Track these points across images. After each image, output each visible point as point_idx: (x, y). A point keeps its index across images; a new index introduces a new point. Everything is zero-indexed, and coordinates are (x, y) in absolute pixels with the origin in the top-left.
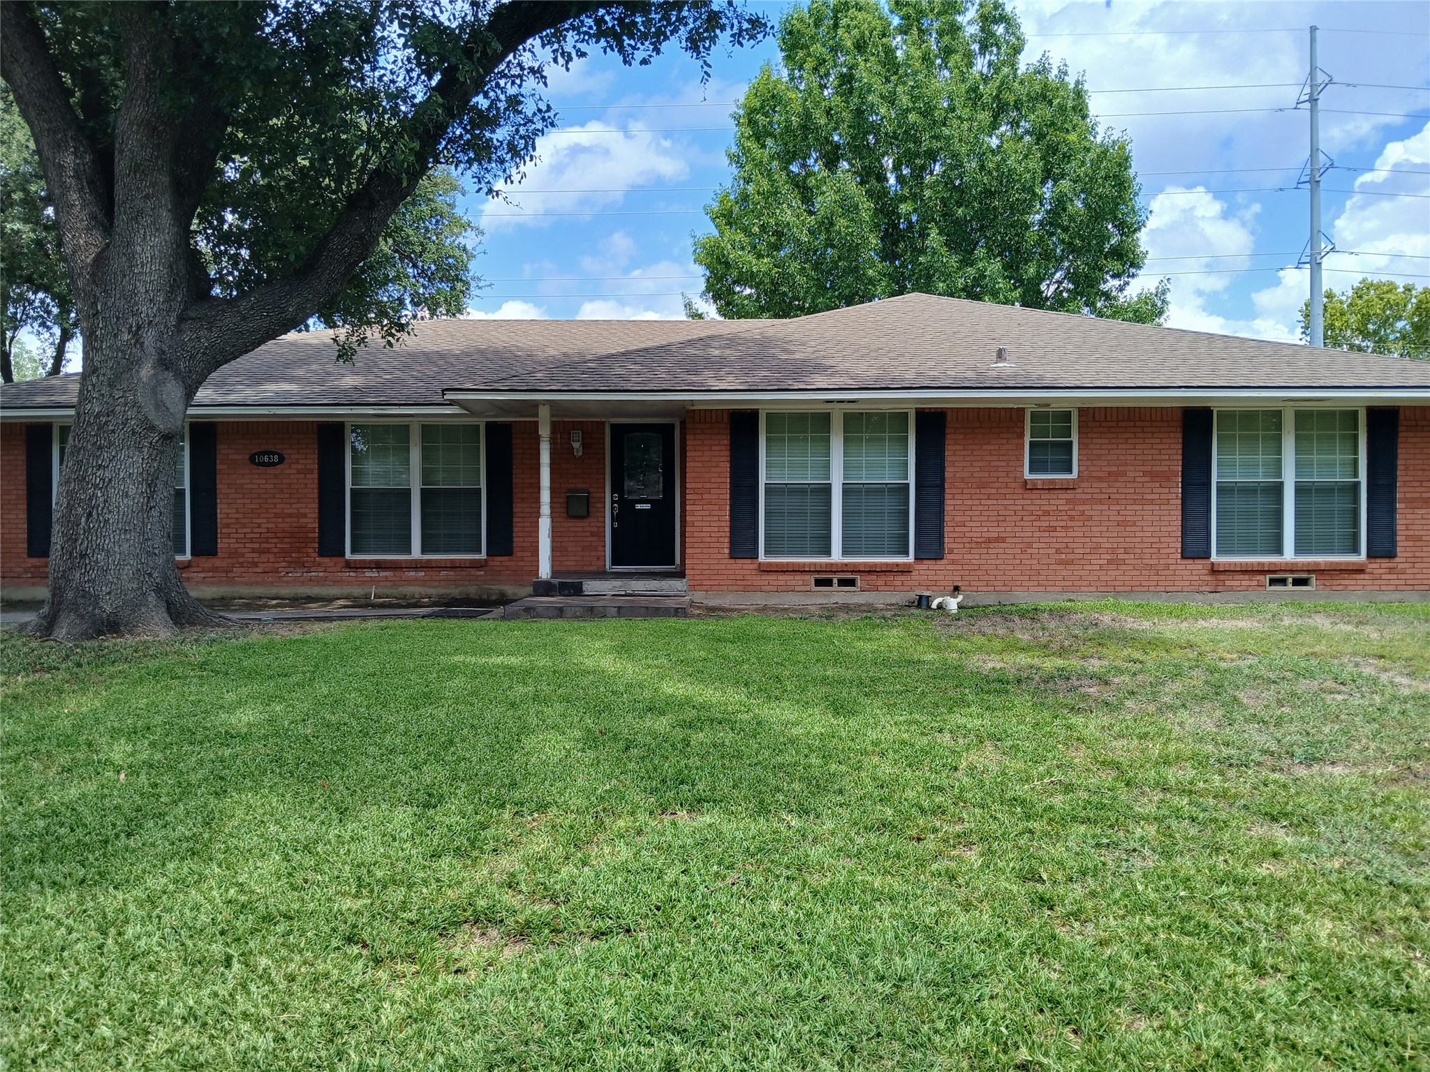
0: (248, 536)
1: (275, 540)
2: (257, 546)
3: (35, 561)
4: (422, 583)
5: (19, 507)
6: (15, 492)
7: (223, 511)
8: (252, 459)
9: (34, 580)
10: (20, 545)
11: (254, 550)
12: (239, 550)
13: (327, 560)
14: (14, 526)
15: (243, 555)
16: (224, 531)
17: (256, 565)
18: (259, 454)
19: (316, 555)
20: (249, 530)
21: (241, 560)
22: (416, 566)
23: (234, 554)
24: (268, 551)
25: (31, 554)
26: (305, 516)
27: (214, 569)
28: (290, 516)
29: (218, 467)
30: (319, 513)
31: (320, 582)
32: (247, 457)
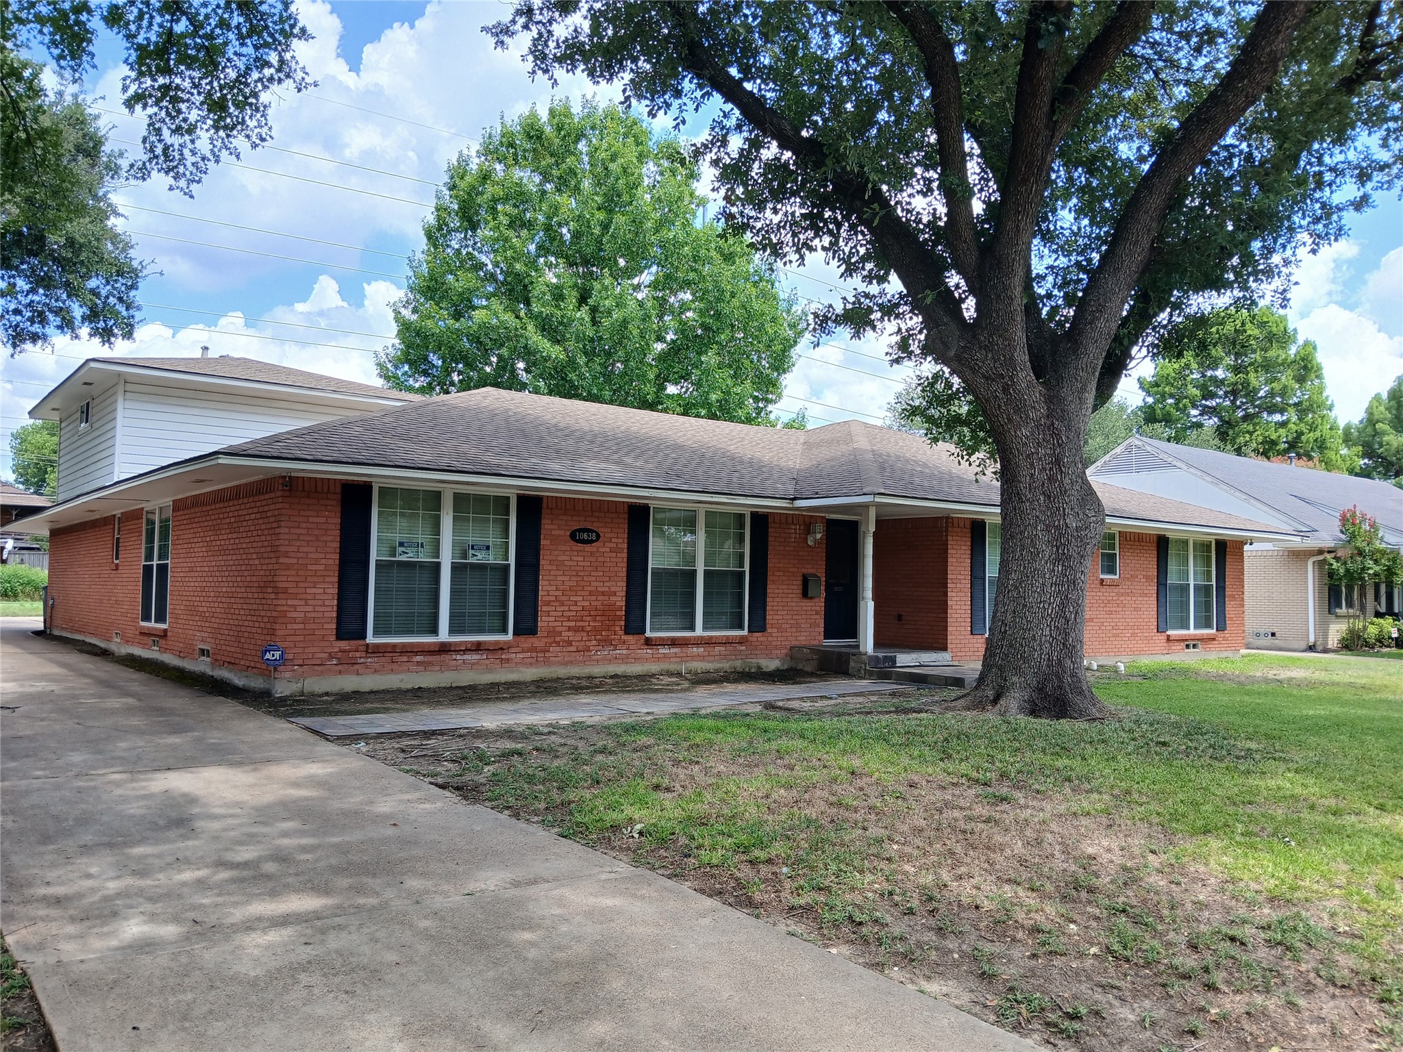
0: (566, 614)
1: (588, 618)
2: (573, 624)
3: (344, 645)
4: (702, 658)
5: (327, 579)
6: (323, 561)
7: (546, 588)
8: (573, 536)
9: (339, 667)
10: (326, 626)
11: (570, 629)
12: (558, 629)
13: (630, 638)
14: (320, 603)
15: (560, 633)
16: (544, 608)
17: (570, 643)
18: (580, 530)
19: (622, 633)
20: (566, 608)
21: (558, 639)
22: (699, 642)
23: (553, 633)
24: (582, 629)
25: (339, 637)
26: (614, 594)
27: (533, 649)
28: (603, 594)
29: (542, 542)
30: (627, 591)
31: (624, 660)
32: (568, 533)
